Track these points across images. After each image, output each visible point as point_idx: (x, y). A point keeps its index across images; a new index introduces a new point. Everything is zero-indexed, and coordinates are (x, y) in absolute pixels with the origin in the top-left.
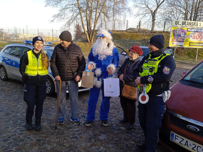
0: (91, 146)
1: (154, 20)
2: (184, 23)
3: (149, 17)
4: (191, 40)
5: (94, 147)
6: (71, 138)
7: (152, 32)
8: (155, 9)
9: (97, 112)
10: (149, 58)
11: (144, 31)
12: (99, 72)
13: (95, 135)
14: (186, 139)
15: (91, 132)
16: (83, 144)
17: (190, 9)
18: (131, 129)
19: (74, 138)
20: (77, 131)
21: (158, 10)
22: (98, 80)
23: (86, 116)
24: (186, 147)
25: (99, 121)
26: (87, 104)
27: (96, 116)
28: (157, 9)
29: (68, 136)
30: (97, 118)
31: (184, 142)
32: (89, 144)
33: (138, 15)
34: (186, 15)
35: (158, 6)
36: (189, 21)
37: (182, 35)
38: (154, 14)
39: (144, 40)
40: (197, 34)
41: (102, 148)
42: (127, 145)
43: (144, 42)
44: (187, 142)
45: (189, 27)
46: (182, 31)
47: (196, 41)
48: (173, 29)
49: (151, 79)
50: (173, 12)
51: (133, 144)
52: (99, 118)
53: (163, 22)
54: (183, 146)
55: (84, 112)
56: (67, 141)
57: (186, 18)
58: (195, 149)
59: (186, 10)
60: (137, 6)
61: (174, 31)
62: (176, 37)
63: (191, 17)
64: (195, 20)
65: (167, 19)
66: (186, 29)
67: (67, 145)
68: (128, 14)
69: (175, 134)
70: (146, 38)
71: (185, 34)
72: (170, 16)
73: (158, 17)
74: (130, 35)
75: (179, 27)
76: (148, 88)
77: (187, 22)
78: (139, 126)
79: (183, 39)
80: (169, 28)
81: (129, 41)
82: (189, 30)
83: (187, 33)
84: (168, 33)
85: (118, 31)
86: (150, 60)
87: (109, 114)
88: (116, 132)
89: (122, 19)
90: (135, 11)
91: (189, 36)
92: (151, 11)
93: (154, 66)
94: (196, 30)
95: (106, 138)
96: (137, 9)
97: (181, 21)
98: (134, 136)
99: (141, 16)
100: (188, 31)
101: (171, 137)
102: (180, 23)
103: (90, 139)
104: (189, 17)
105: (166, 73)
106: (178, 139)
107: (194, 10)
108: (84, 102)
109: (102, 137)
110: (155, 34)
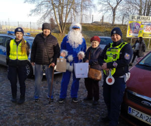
0: (64, 119)
1: (114, 15)
2: (138, 18)
3: (110, 12)
4: (144, 31)
5: (66, 120)
6: (47, 113)
7: (113, 25)
8: (115, 6)
9: (69, 91)
10: (111, 47)
11: (107, 24)
12: (71, 58)
13: (67, 110)
14: (140, 113)
15: (63, 108)
16: (57, 118)
17: (143, 6)
18: (96, 104)
19: (49, 112)
20: (52, 106)
21: (118, 7)
22: (71, 65)
23: (60, 94)
24: (141, 119)
25: (70, 98)
26: (60, 85)
27: (67, 95)
28: (116, 6)
29: (45, 111)
30: (69, 96)
31: (139, 115)
32: (62, 117)
33: (101, 11)
34: (140, 11)
35: (118, 4)
36: (143, 16)
37: (137, 28)
38: (114, 10)
39: (107, 31)
40: (149, 26)
41: (72, 120)
42: (93, 118)
43: (106, 33)
44: (141, 115)
45: (143, 21)
46: (137, 24)
47: (148, 32)
48: (130, 23)
49: (115, 64)
50: (130, 8)
51: (98, 117)
52: (70, 96)
53: (121, 17)
54: (139, 118)
55: (57, 91)
56: (44, 115)
57: (140, 14)
58: (148, 120)
59: (140, 7)
60: (100, 3)
61: (130, 24)
62: (132, 29)
63: (144, 13)
64: (147, 15)
65: (125, 15)
66: (140, 23)
67: (44, 118)
68: (93, 10)
69: (132, 108)
70: (108, 30)
71: (140, 27)
72: (128, 12)
73: (118, 13)
74: (95, 27)
75: (135, 21)
76: (113, 72)
77: (141, 16)
78: (103, 102)
79: (138, 31)
80: (127, 22)
81: (94, 32)
82: (143, 23)
83: (141, 26)
84: (126, 26)
85: (85, 24)
86: (112, 48)
87: (78, 93)
88: (84, 107)
89: (88, 14)
90: (99, 7)
91: (143, 29)
92: (112, 8)
93: (117, 53)
94: (148, 24)
95: (76, 112)
96: (101, 6)
97: (136, 16)
98: (99, 110)
99: (104, 12)
100: (141, 24)
101: (129, 111)
102: (136, 18)
103: (63, 113)
104: (142, 13)
105: (127, 58)
106: (134, 113)
107: (147, 7)
108: (57, 83)
109: (73, 112)
110: (115, 27)
